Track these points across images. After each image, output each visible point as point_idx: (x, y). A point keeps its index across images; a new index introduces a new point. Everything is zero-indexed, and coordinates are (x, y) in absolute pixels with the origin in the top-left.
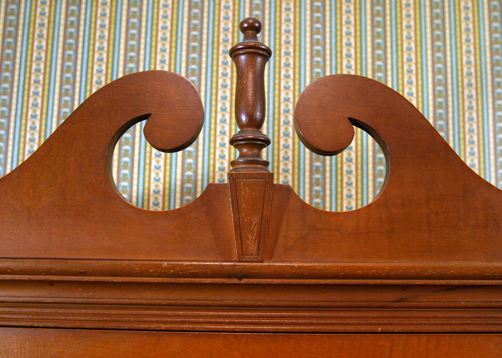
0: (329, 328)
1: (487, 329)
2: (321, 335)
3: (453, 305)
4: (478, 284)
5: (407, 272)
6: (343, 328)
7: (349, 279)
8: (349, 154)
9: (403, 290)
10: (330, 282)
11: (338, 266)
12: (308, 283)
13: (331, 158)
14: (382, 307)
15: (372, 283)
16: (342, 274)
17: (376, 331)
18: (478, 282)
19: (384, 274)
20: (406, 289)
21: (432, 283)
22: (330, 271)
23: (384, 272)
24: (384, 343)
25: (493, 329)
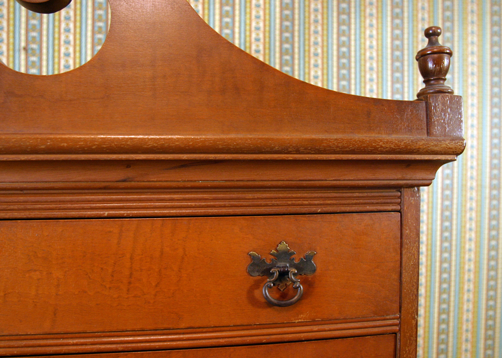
0: (46, 213)
1: (231, 211)
2: (39, 222)
3: (189, 184)
4: (212, 158)
5: (123, 144)
6: (62, 213)
7: (54, 153)
8: (68, 13)
9: (127, 167)
10: (32, 158)
11: (37, 138)
12: (5, 159)
13: (48, 16)
14: (105, 188)
15: (83, 159)
16: (43, 147)
17: (102, 216)
18: (212, 156)
19: (94, 147)
20: (130, 167)
21: (156, 158)
22: (28, 144)
23: (95, 145)
24: (112, 229)
25: (238, 210)
